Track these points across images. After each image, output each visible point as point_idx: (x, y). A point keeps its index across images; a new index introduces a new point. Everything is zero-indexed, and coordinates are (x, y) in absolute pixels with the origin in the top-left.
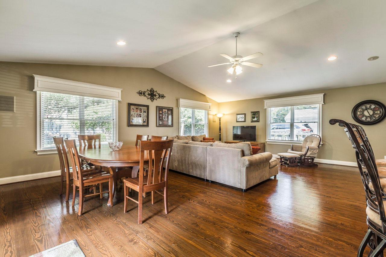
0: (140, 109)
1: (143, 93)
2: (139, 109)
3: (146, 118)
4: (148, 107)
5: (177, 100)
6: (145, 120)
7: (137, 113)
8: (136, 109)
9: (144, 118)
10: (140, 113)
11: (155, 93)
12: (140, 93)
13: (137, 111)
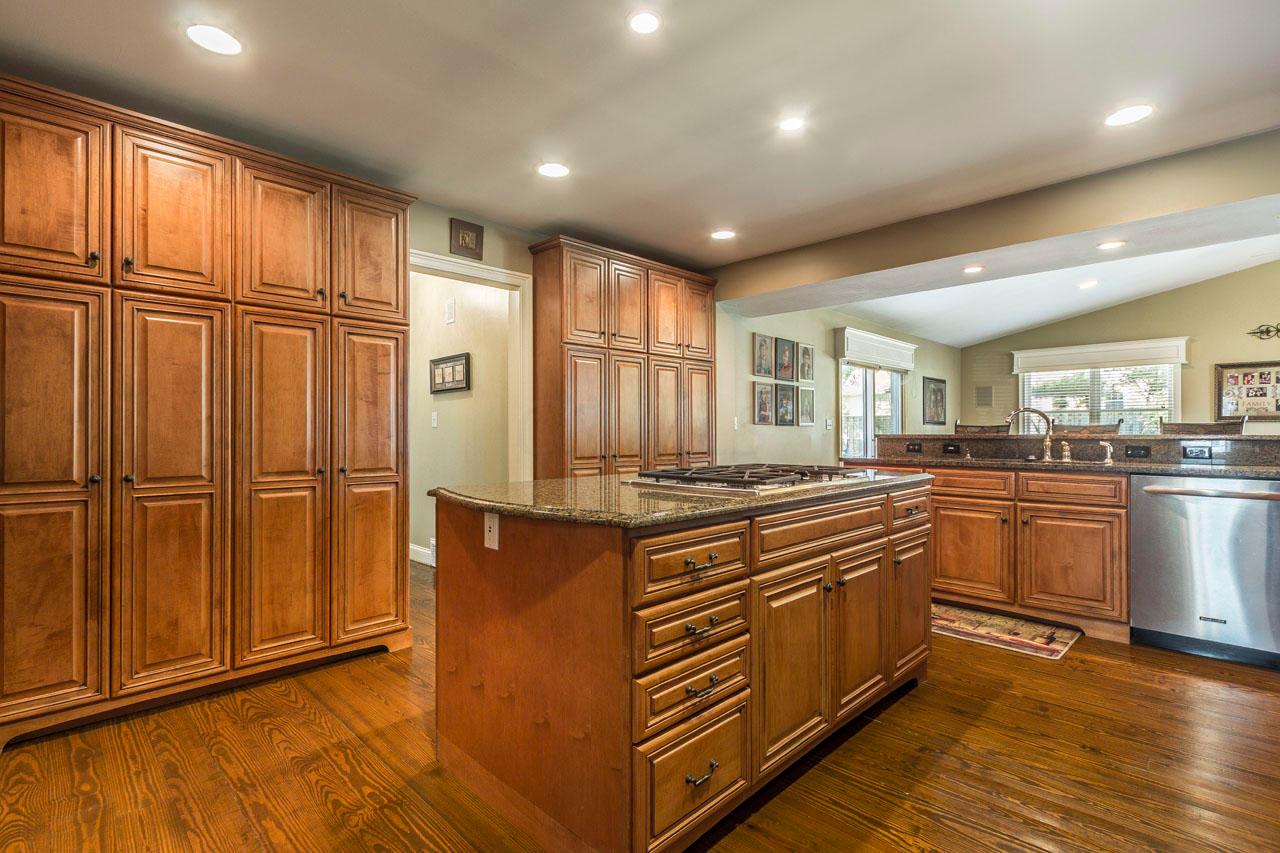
0: (1261, 374)
1: (1276, 329)
2: (1257, 376)
7: (1249, 386)
8: (1246, 375)
10: (1262, 386)
12: (1262, 332)
13: (1248, 382)
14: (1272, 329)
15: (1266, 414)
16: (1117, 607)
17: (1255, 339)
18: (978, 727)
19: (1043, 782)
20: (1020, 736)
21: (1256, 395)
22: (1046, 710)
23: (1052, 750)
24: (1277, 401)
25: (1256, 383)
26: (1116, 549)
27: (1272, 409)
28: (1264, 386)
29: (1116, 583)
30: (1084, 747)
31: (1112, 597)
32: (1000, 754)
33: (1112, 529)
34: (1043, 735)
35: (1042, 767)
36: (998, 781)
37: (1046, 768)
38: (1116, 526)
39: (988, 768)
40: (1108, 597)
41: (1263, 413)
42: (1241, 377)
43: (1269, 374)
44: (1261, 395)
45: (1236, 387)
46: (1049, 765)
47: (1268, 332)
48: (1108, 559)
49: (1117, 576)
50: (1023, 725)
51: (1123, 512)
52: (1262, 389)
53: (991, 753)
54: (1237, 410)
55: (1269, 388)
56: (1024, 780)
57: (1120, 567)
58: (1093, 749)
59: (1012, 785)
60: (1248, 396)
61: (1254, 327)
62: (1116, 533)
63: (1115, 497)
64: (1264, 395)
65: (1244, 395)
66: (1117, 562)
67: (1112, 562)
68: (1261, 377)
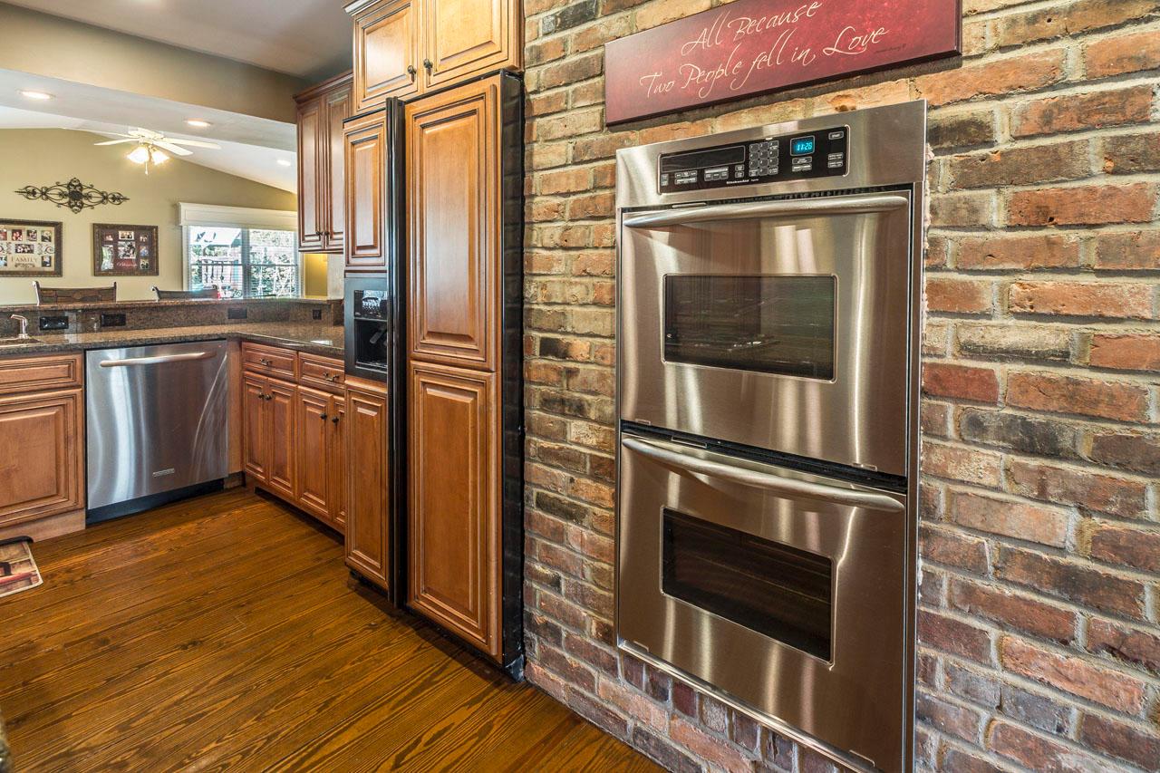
0: (29, 232)
1: (41, 191)
2: (24, 233)
3: (53, 255)
4: (58, 226)
5: (176, 208)
6: (47, 260)
7: (17, 242)
8: (14, 231)
9: (44, 254)
10: (30, 243)
11: (84, 192)
12: (28, 193)
13: (17, 238)
14: (37, 191)
15: (34, 269)
16: (72, 496)
17: (22, 197)
18: (69, 717)
19: (203, 707)
20: (121, 687)
21: (24, 252)
22: (105, 642)
23: (166, 674)
24: (42, 257)
25: (24, 240)
26: (71, 432)
27: (38, 265)
28: (32, 243)
29: (71, 469)
30: (185, 647)
31: (67, 488)
32: (131, 721)
33: (65, 412)
34: (140, 667)
35: (182, 695)
36: (171, 745)
37: (187, 692)
38: (71, 408)
39: (145, 745)
40: (62, 488)
41: (30, 268)
42: (9, 233)
43: (36, 232)
44: (28, 252)
45: (4, 242)
46: (186, 688)
47: (34, 193)
48: (62, 446)
49: (72, 463)
50: (109, 674)
51: (77, 391)
52: (29, 246)
53: (123, 728)
54: (6, 265)
55: (35, 245)
56: (188, 721)
57: (76, 450)
58: (194, 643)
59: (185, 738)
60: (16, 251)
61: (21, 187)
62: (71, 415)
63: (69, 377)
64: (31, 251)
65: (13, 251)
66: (71, 447)
67: (66, 447)
68: (28, 235)
